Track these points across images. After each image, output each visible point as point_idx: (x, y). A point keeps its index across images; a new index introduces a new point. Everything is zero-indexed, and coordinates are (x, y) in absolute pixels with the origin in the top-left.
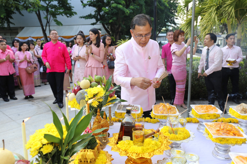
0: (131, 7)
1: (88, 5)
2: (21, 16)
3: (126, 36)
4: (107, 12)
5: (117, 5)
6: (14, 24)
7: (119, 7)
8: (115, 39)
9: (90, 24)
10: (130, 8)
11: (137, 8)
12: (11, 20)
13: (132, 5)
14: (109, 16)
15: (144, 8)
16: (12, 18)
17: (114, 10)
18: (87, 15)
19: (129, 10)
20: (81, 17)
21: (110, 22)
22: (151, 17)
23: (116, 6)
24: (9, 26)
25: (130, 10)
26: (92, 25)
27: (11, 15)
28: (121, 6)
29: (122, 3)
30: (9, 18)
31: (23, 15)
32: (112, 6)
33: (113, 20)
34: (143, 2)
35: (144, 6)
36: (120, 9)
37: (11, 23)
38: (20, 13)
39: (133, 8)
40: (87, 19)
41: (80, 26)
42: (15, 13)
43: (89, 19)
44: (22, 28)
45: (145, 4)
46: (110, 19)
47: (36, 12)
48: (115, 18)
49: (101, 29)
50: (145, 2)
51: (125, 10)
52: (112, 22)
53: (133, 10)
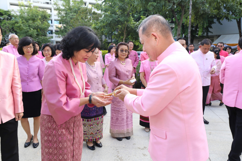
2: (220, 25)
6: (212, 33)
12: (210, 29)
16: (211, 27)
24: (208, 35)
27: (211, 25)
30: (209, 28)
31: (221, 24)
37: (210, 32)
38: (219, 22)
42: (215, 23)
44: (219, 36)
47: (237, 20)
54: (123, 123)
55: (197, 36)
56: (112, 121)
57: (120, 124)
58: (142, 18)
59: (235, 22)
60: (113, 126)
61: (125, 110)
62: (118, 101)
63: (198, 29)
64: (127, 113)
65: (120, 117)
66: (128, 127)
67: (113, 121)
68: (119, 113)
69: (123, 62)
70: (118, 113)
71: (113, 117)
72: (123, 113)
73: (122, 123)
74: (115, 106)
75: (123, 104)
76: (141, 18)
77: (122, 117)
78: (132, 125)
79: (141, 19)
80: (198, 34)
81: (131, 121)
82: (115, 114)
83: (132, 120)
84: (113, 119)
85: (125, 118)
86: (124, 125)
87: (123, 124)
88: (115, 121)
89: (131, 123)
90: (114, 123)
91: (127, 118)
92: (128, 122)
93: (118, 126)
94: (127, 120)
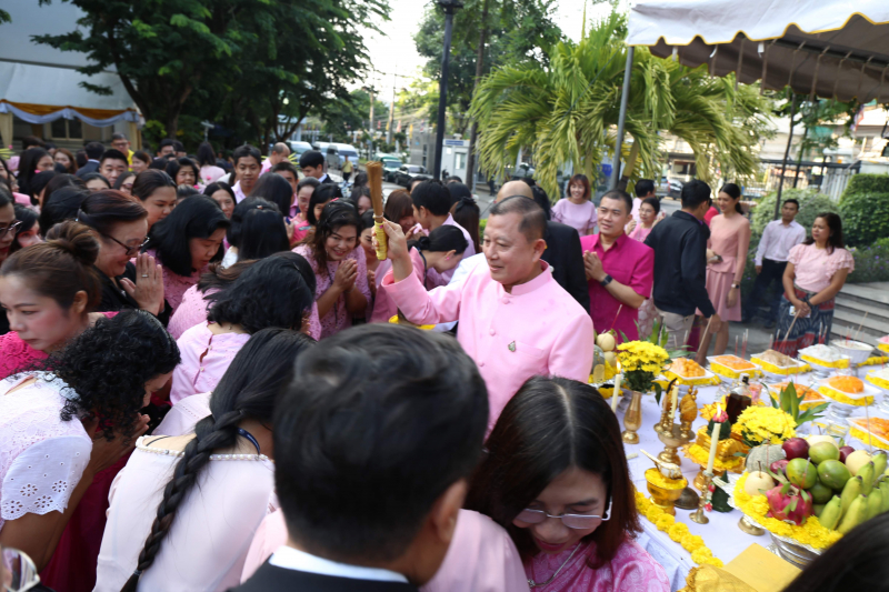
0: (234, 33)
3: (203, 123)
4: (151, 37)
5: (189, 20)
7: (197, 29)
8: (166, 130)
10: (228, 38)
11: (250, 40)
13: (234, 27)
14: (159, 51)
15: (273, 42)
17: (175, 35)
18: (65, 34)
19: (229, 44)
20: (40, 40)
21: (160, 72)
22: (292, 72)
23: (185, 24)
25: (232, 43)
28: (203, 28)
29: (203, 15)
32: (172, 22)
33: (172, 67)
34: (271, 23)
35: (272, 36)
36: (195, 35)
39: (239, 37)
40: (70, 49)
41: (18, 65)
43: (78, 50)
45: (275, 30)
46: (162, 64)
48: (178, 63)
49: (112, 89)
50: (277, 25)
51: (216, 43)
52: (165, 75)
53: (237, 42)
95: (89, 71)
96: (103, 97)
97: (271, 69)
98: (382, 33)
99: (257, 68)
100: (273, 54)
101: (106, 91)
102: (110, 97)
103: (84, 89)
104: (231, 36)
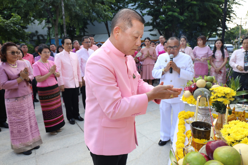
0: (186, 14)
1: (147, 15)
4: (164, 19)
5: (172, 13)
6: (88, 33)
7: (175, 15)
9: (148, 30)
11: (190, 15)
12: (86, 30)
13: (186, 12)
14: (165, 23)
16: (86, 28)
17: (170, 18)
19: (183, 17)
21: (166, 28)
22: (204, 22)
26: (150, 32)
27: (86, 26)
28: (176, 14)
29: (177, 11)
30: (85, 29)
31: (94, 25)
32: (168, 14)
33: (169, 26)
34: (197, 9)
35: (197, 13)
38: (93, 24)
39: (187, 15)
42: (89, 24)
43: (147, 26)
45: (198, 11)
46: (166, 26)
47: (105, 22)
48: (170, 25)
49: (157, 34)
50: (199, 9)
51: (180, 17)
52: (167, 28)
53: (187, 16)
54: (27, 134)
55: (75, 35)
56: (11, 135)
57: (23, 136)
58: (14, 16)
59: (103, 24)
60: (15, 140)
61: (27, 119)
62: (17, 111)
63: (75, 29)
64: (30, 122)
65: (22, 128)
66: (33, 136)
67: (13, 135)
68: (20, 124)
69: (14, 66)
70: (18, 125)
71: (13, 131)
72: (26, 123)
73: (25, 135)
74: (14, 118)
75: (24, 113)
76: (12, 15)
77: (25, 127)
78: (39, 134)
79: (12, 17)
80: (76, 34)
81: (36, 129)
82: (15, 127)
83: (38, 128)
84: (13, 133)
85: (29, 128)
86: (29, 136)
87: (27, 136)
88: (16, 135)
89: (37, 131)
90: (15, 137)
91: (31, 127)
92: (32, 131)
93: (22, 139)
94: (32, 129)
95: (150, 30)
96: (155, 37)
97: (198, 23)
98: (240, 4)
99: (194, 23)
100: (198, 18)
101: (155, 35)
102: (156, 37)
103: (151, 36)
104: (184, 15)
